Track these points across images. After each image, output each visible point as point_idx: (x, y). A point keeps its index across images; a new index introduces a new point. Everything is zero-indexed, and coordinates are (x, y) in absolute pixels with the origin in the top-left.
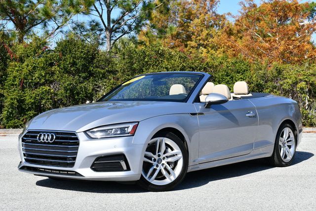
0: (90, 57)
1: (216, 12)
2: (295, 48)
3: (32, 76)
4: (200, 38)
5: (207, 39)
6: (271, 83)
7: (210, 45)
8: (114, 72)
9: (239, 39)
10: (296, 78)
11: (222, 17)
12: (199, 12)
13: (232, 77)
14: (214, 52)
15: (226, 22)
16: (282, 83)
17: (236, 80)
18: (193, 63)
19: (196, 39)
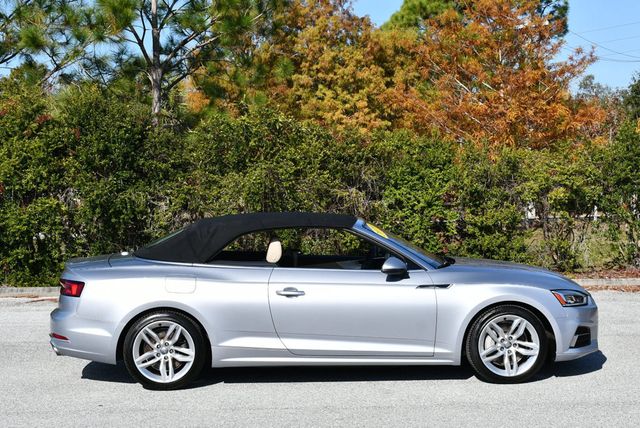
0: (137, 136)
1: (351, 12)
3: (21, 178)
4: (318, 67)
5: (331, 70)
6: (498, 189)
7: (340, 82)
9: (398, 67)
10: (546, 180)
11: (364, 22)
12: (315, 12)
13: (422, 178)
14: (348, 96)
15: (372, 32)
16: (519, 188)
17: (430, 183)
18: (344, 149)
19: (309, 70)
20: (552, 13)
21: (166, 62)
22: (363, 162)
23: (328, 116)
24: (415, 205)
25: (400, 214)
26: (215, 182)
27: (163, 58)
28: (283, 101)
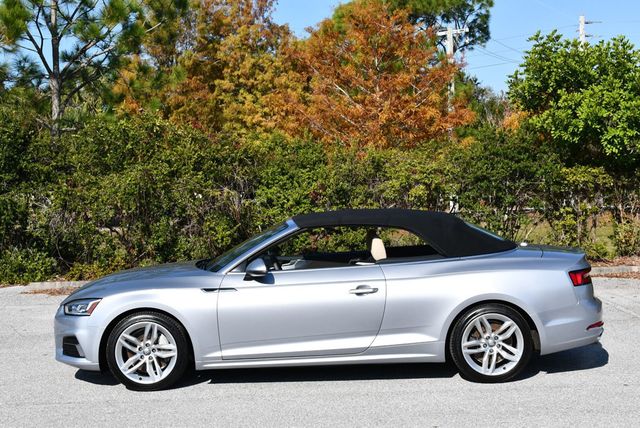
0: (20, 141)
1: (271, 20)
2: (408, 116)
4: (240, 73)
5: (254, 74)
6: (362, 187)
7: (260, 87)
8: (68, 169)
10: (408, 178)
11: (285, 31)
12: (237, 21)
13: (292, 177)
15: (291, 40)
16: (382, 187)
17: (298, 182)
18: (218, 151)
19: (231, 76)
20: (475, 21)
21: (65, 70)
22: (237, 163)
23: (248, 119)
24: (284, 203)
25: (271, 212)
26: (95, 183)
27: (62, 66)
28: (205, 105)
